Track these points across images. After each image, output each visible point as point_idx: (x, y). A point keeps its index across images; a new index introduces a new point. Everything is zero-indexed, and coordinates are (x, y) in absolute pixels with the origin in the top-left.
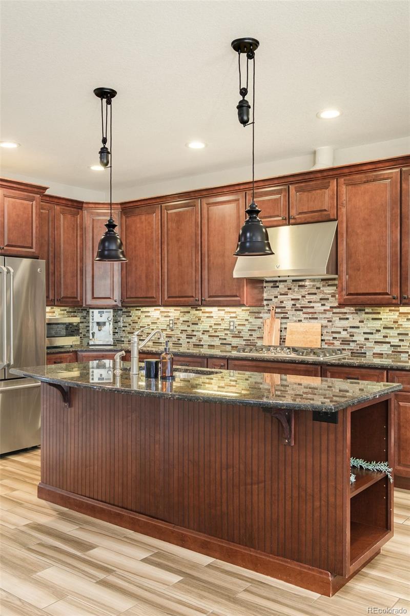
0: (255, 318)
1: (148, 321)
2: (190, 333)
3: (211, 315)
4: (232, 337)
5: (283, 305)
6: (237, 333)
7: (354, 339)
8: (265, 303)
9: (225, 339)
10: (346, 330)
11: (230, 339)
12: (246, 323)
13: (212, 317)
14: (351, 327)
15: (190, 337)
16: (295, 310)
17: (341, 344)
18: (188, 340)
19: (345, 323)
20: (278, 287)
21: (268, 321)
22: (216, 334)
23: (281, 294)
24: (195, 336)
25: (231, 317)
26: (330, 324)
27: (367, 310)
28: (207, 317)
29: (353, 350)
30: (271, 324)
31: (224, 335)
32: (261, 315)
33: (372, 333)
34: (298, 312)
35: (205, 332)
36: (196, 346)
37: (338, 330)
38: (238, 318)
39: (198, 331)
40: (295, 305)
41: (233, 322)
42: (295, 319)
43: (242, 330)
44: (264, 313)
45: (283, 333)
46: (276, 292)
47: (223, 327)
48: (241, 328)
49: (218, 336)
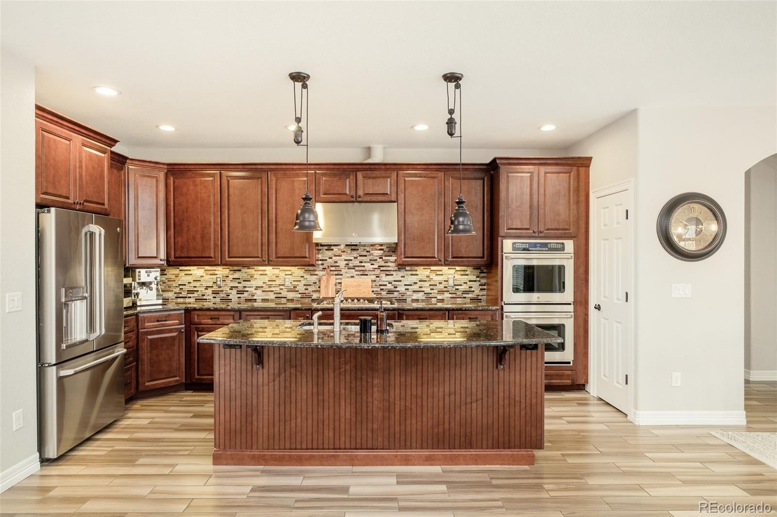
0: (311, 275)
2: (241, 289)
3: (266, 273)
4: (287, 291)
5: (337, 264)
6: (292, 288)
7: (397, 289)
9: (281, 293)
10: (391, 283)
11: (284, 293)
12: (302, 279)
13: (266, 274)
14: (394, 281)
15: (240, 292)
16: (348, 269)
17: (387, 293)
18: (239, 295)
19: (390, 278)
20: (332, 250)
21: (324, 278)
22: (271, 289)
23: (335, 256)
24: (248, 291)
25: (286, 275)
26: (378, 278)
27: (407, 269)
28: (260, 275)
29: (396, 297)
30: (328, 279)
31: (279, 290)
32: (316, 273)
33: (411, 285)
34: (351, 270)
35: (257, 288)
36: (247, 300)
37: (385, 283)
38: (293, 275)
39: (250, 287)
40: (348, 264)
41: (289, 278)
42: (348, 275)
43: (298, 285)
44: (319, 271)
45: (338, 287)
46: (330, 253)
47: (278, 282)
48: (296, 283)
49: (273, 291)
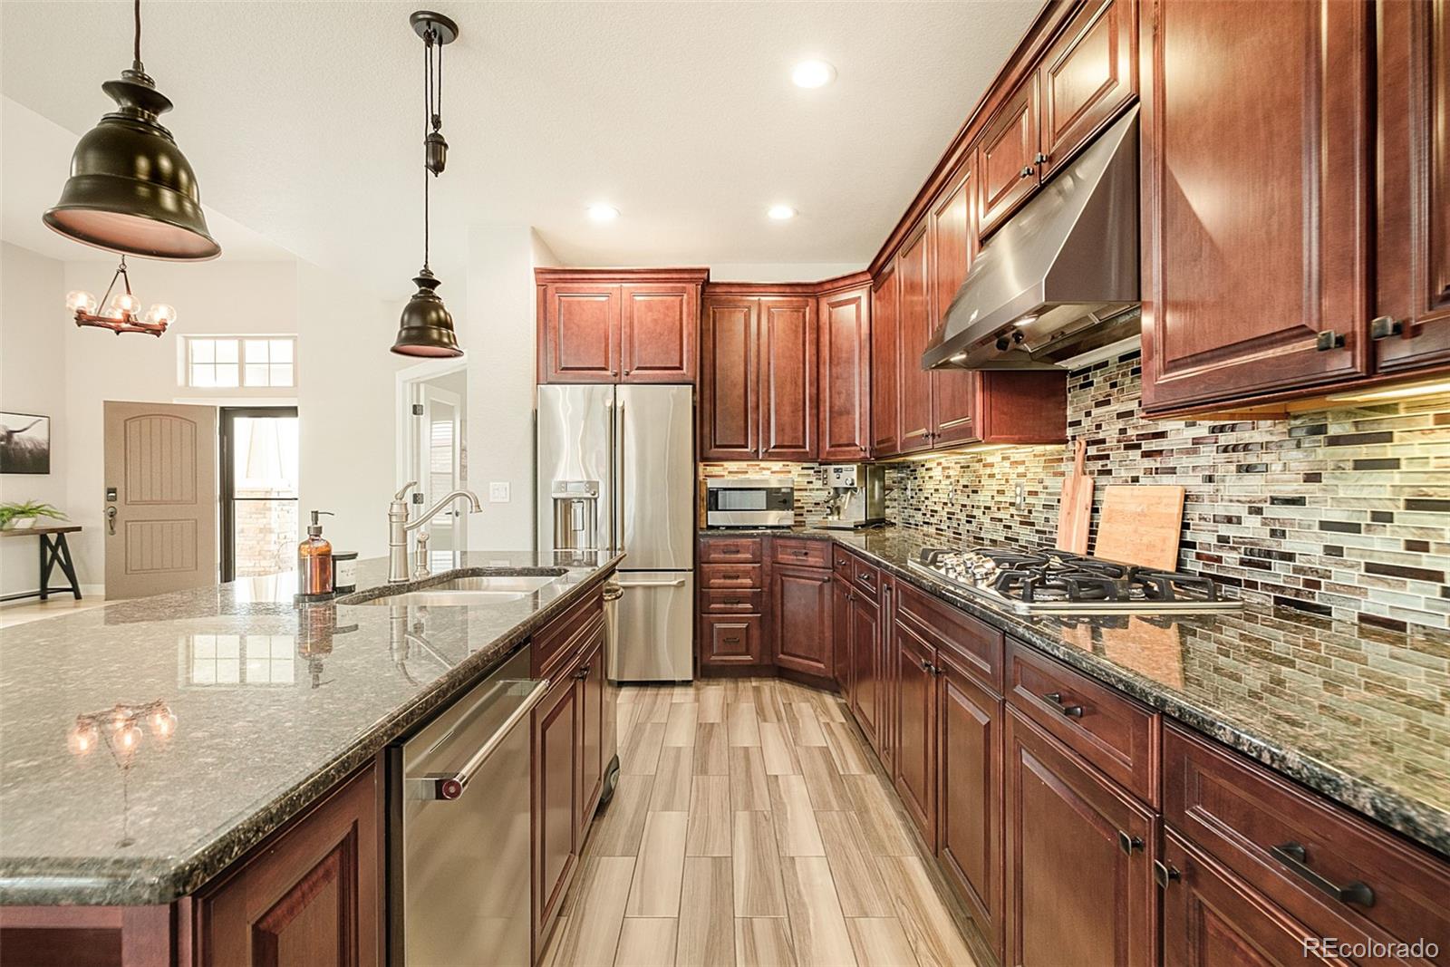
0: (1054, 475)
1: (932, 486)
2: (969, 510)
3: (992, 470)
4: (1020, 523)
6: (1026, 513)
7: (1286, 546)
9: (1011, 528)
10: (1259, 511)
11: (1016, 529)
12: (1040, 488)
13: (993, 475)
14: (1274, 500)
15: (970, 519)
16: (1126, 448)
17: (1242, 562)
18: (968, 527)
19: (1255, 486)
20: (1091, 384)
23: (1097, 405)
24: (974, 517)
25: (1018, 475)
26: (1209, 488)
27: (1333, 430)
28: (989, 476)
29: (1282, 589)
30: (1076, 489)
31: (1009, 517)
32: (1062, 467)
33: (1354, 528)
34: (1131, 454)
35: (986, 509)
37: (1235, 510)
38: (1029, 476)
39: (978, 507)
40: (1125, 431)
41: (1021, 485)
43: (1034, 505)
44: (1067, 459)
45: (1095, 517)
46: (1087, 398)
48: (1032, 499)
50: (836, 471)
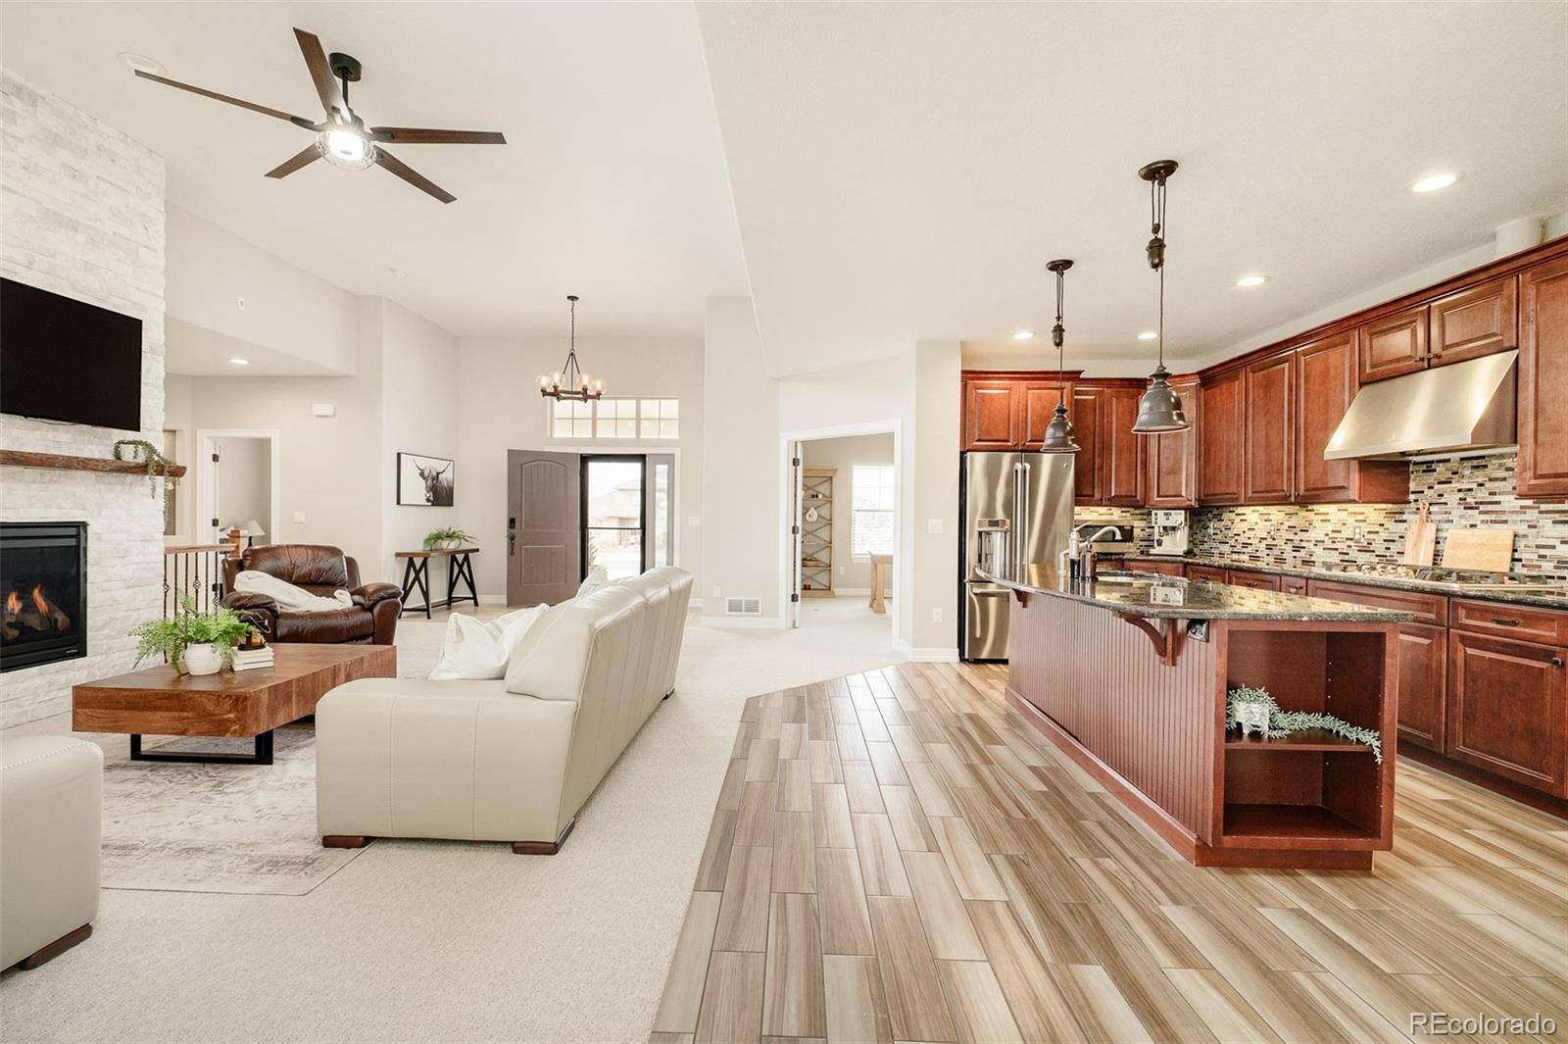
0: (1396, 521)
1: (1245, 526)
2: (1297, 543)
3: (1328, 517)
4: (1359, 551)
5: (1443, 500)
6: (1365, 544)
8: (1412, 497)
9: (1348, 554)
11: (1354, 554)
12: (1381, 529)
13: (1329, 521)
15: (1296, 549)
16: (1465, 508)
17: (1555, 568)
18: (1295, 554)
20: (1435, 470)
21: (1414, 527)
22: (1335, 546)
23: (1439, 483)
24: (1304, 548)
25: (1357, 521)
26: (1533, 531)
28: (1322, 521)
30: (1420, 530)
31: (1345, 547)
32: (1404, 517)
34: (1470, 512)
35: (1317, 543)
36: (1305, 562)
37: (1549, 542)
38: (1368, 521)
39: (1308, 541)
40: (1465, 499)
41: (1360, 527)
42: (1463, 522)
43: (1374, 540)
44: (1410, 513)
45: (1439, 547)
46: (1431, 478)
47: (1345, 534)
48: (1371, 536)
49: (1337, 549)
50: (1166, 514)
